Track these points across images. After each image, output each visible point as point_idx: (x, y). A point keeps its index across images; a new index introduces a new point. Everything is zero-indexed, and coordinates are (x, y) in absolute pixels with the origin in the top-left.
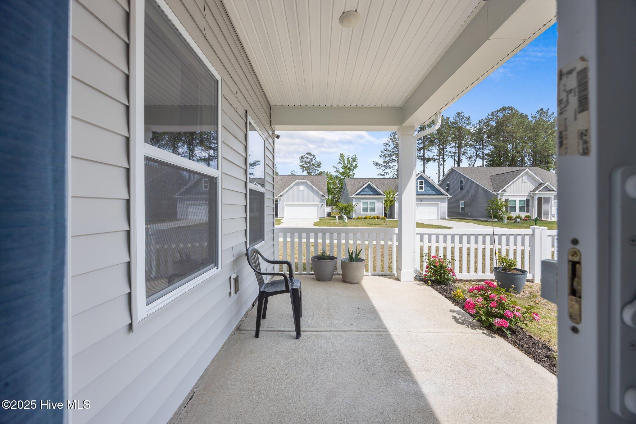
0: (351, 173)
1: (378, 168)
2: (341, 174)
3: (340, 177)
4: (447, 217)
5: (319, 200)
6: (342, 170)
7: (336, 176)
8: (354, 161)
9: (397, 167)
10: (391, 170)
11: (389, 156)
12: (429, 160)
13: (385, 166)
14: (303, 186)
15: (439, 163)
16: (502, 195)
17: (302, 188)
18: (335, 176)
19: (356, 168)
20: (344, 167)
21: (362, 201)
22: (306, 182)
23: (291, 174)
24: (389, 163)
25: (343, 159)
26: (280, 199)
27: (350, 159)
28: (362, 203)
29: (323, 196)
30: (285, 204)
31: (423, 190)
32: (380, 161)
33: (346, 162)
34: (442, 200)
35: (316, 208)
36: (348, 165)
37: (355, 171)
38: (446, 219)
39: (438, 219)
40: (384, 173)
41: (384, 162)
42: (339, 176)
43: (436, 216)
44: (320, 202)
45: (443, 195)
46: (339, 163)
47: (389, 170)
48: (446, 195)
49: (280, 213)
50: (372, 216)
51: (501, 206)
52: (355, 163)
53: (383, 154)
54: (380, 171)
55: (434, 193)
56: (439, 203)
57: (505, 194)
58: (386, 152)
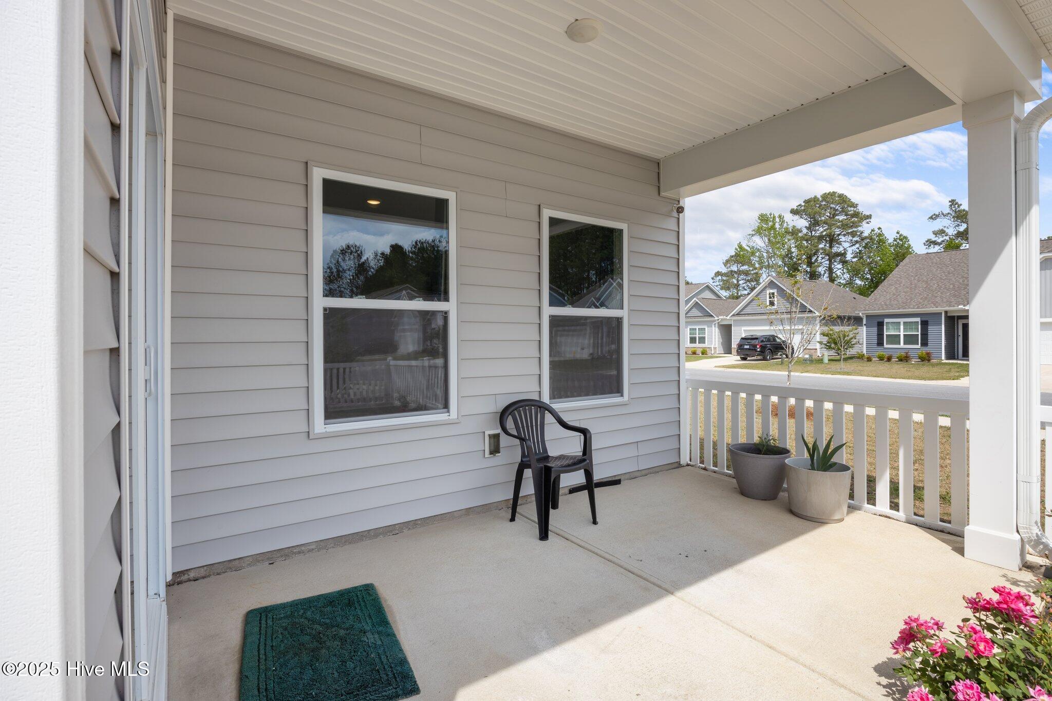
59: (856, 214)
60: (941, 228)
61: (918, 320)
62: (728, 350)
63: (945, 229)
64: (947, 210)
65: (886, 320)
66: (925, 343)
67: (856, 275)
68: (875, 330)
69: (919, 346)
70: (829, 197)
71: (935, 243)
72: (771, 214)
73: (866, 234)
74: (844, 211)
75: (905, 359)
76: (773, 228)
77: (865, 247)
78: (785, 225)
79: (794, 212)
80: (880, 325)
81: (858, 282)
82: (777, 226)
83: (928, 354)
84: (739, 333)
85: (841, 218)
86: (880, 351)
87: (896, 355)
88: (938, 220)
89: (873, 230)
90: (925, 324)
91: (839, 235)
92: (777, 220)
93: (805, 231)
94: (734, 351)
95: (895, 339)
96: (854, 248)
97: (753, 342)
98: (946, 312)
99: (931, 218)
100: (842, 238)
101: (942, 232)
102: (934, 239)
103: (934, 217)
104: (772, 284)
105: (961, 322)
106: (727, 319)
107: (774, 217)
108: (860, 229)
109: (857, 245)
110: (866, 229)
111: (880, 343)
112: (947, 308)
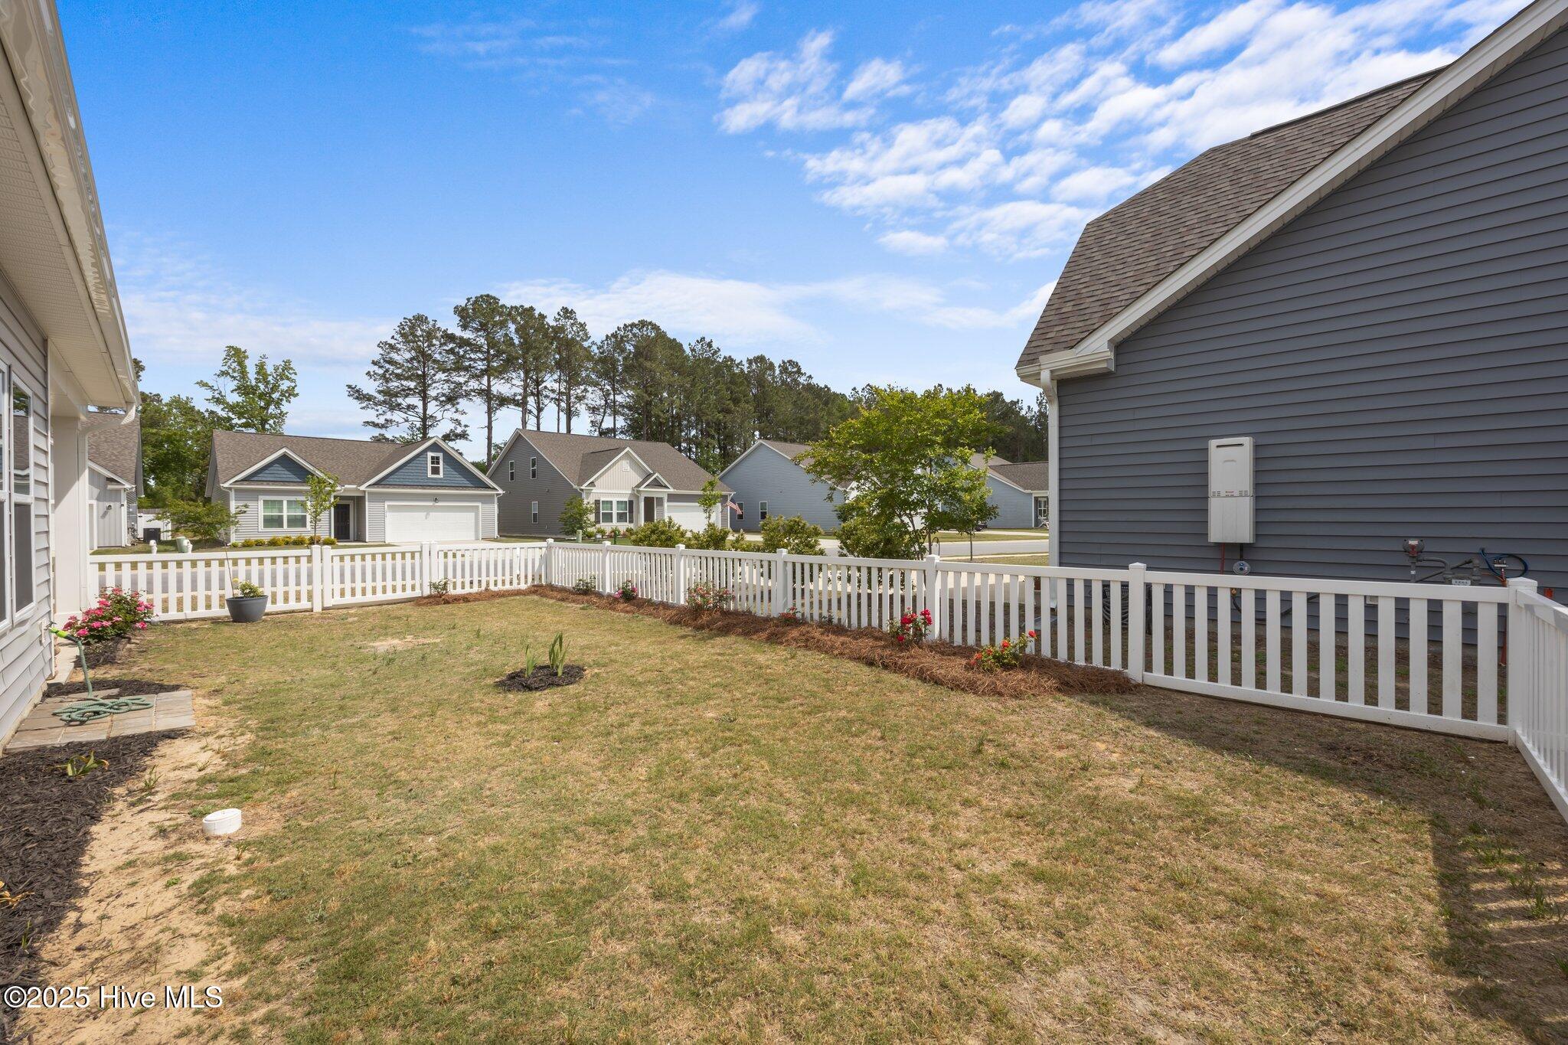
0: (272, 409)
1: (364, 405)
2: (232, 408)
3: (229, 419)
4: (496, 534)
5: (96, 491)
6: (234, 398)
7: (212, 412)
8: (282, 377)
9: (420, 410)
10: (405, 416)
11: (398, 377)
12: (504, 401)
13: (384, 402)
15: (525, 412)
16: (589, 493)
18: (207, 415)
19: (292, 399)
20: (244, 389)
21: (262, 498)
24: (396, 395)
25: (241, 364)
27: (270, 369)
28: (261, 503)
29: (111, 480)
31: (441, 475)
32: (371, 387)
33: (252, 375)
34: (486, 499)
36: (262, 387)
37: (285, 407)
38: (495, 540)
39: (477, 539)
40: (383, 422)
41: (380, 392)
42: (223, 414)
43: (473, 533)
44: (98, 499)
45: (487, 487)
46: (224, 373)
47: (398, 416)
48: (494, 489)
50: (294, 537)
51: (586, 511)
52: (285, 385)
53: (381, 371)
54: (371, 415)
55: (466, 483)
56: (480, 504)
57: (595, 490)
58: (387, 366)
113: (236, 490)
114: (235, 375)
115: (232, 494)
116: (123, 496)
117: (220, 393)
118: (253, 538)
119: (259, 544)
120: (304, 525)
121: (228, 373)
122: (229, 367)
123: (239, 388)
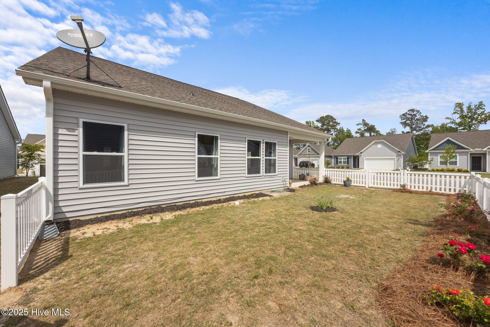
2: (458, 124)
3: (457, 128)
5: (396, 155)
6: (458, 121)
7: (451, 127)
8: (479, 108)
14: (380, 145)
17: (379, 146)
21: (440, 155)
22: (383, 142)
23: (391, 132)
25: (461, 108)
26: (361, 155)
27: (473, 107)
28: (439, 157)
29: (399, 152)
30: (365, 159)
33: (465, 111)
35: (393, 161)
36: (470, 114)
44: (396, 157)
46: (455, 113)
49: (360, 165)
50: (451, 168)
59: (335, 123)
60: (360, 128)
61: (346, 157)
62: (296, 165)
63: (361, 128)
64: (361, 123)
65: (339, 157)
66: (348, 164)
67: (335, 142)
68: (336, 160)
69: (346, 164)
70: (328, 117)
71: (358, 132)
72: (309, 121)
73: (338, 129)
74: (332, 121)
75: (343, 168)
76: (310, 126)
77: (338, 133)
78: (314, 125)
79: (317, 121)
80: (337, 158)
81: (336, 144)
82: (312, 125)
83: (348, 166)
84: (300, 160)
85: (331, 123)
86: (337, 166)
87: (341, 167)
88: (359, 125)
89: (340, 128)
90: (348, 158)
91: (330, 129)
92: (312, 123)
93: (320, 127)
94: (298, 166)
95: (340, 162)
96: (335, 133)
97: (304, 163)
98: (353, 155)
99: (357, 125)
100: (332, 130)
101: (360, 129)
102: (358, 131)
103: (358, 125)
104: (309, 146)
105: (357, 158)
106: (296, 156)
107: (311, 122)
108: (336, 127)
109: (336, 132)
110: (338, 127)
111: (337, 163)
112: (353, 154)
113: (431, 153)
114: (459, 112)
115: (429, 154)
116: (402, 155)
117: (454, 120)
118: (435, 169)
119: (438, 171)
120: (456, 165)
121: (456, 112)
122: (456, 110)
123: (460, 117)
